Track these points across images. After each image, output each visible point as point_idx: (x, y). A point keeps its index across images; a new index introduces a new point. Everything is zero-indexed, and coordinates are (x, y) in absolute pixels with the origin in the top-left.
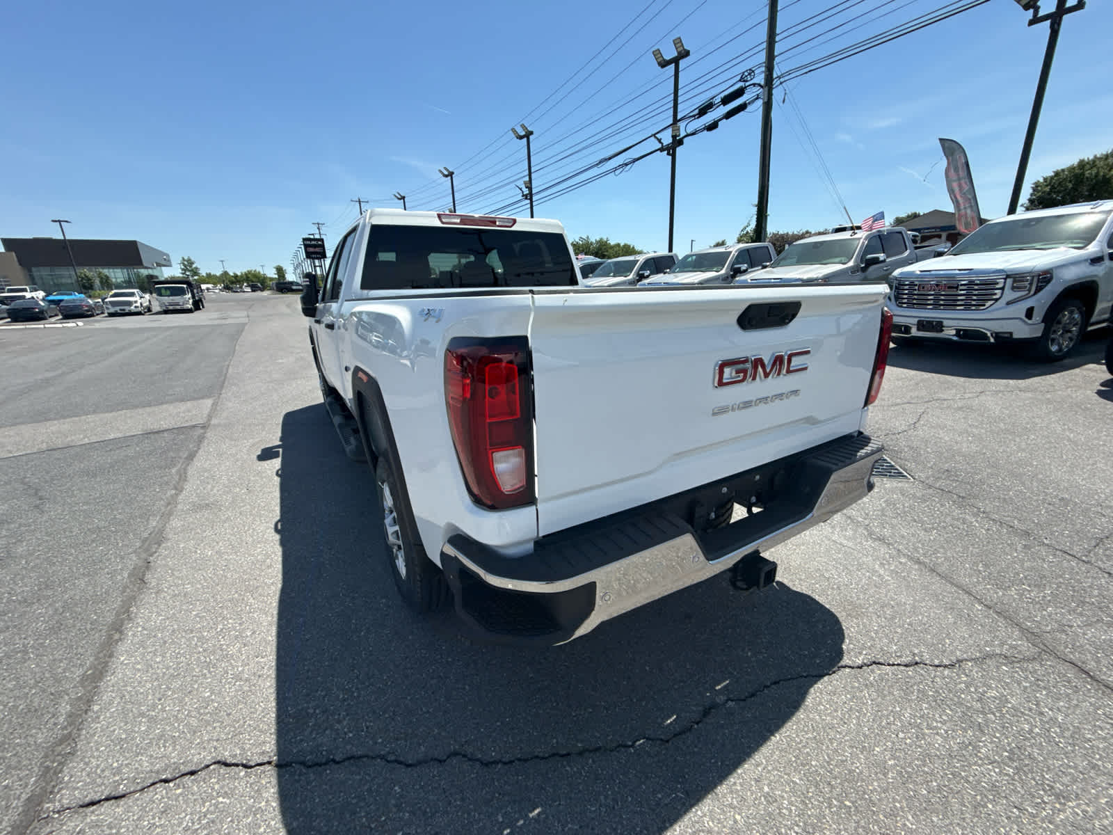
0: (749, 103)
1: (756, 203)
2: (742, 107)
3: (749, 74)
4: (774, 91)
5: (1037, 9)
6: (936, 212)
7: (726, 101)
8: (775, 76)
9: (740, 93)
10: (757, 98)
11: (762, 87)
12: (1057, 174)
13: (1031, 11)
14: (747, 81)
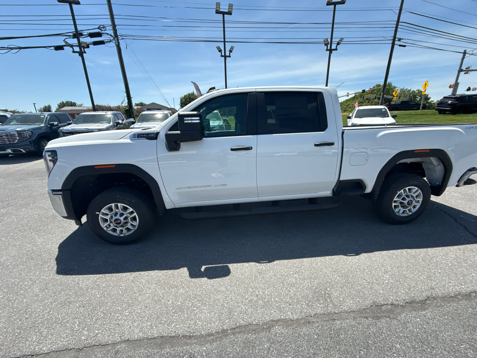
0: (106, 42)
1: (125, 91)
2: (102, 43)
3: (103, 27)
4: (120, 41)
5: (221, 53)
6: (153, 103)
7: (92, 35)
8: (118, 34)
9: (99, 35)
10: (111, 41)
11: (112, 36)
12: (185, 96)
13: (220, 53)
14: (103, 31)
